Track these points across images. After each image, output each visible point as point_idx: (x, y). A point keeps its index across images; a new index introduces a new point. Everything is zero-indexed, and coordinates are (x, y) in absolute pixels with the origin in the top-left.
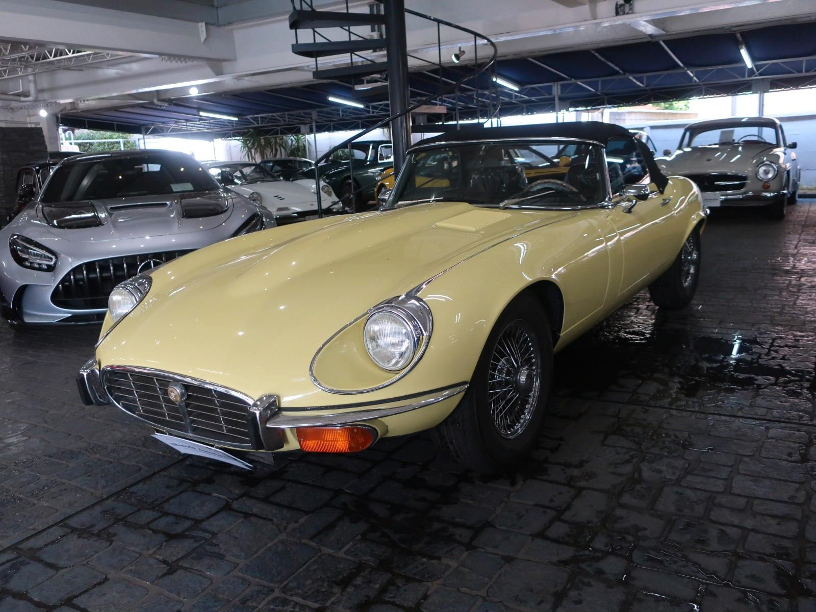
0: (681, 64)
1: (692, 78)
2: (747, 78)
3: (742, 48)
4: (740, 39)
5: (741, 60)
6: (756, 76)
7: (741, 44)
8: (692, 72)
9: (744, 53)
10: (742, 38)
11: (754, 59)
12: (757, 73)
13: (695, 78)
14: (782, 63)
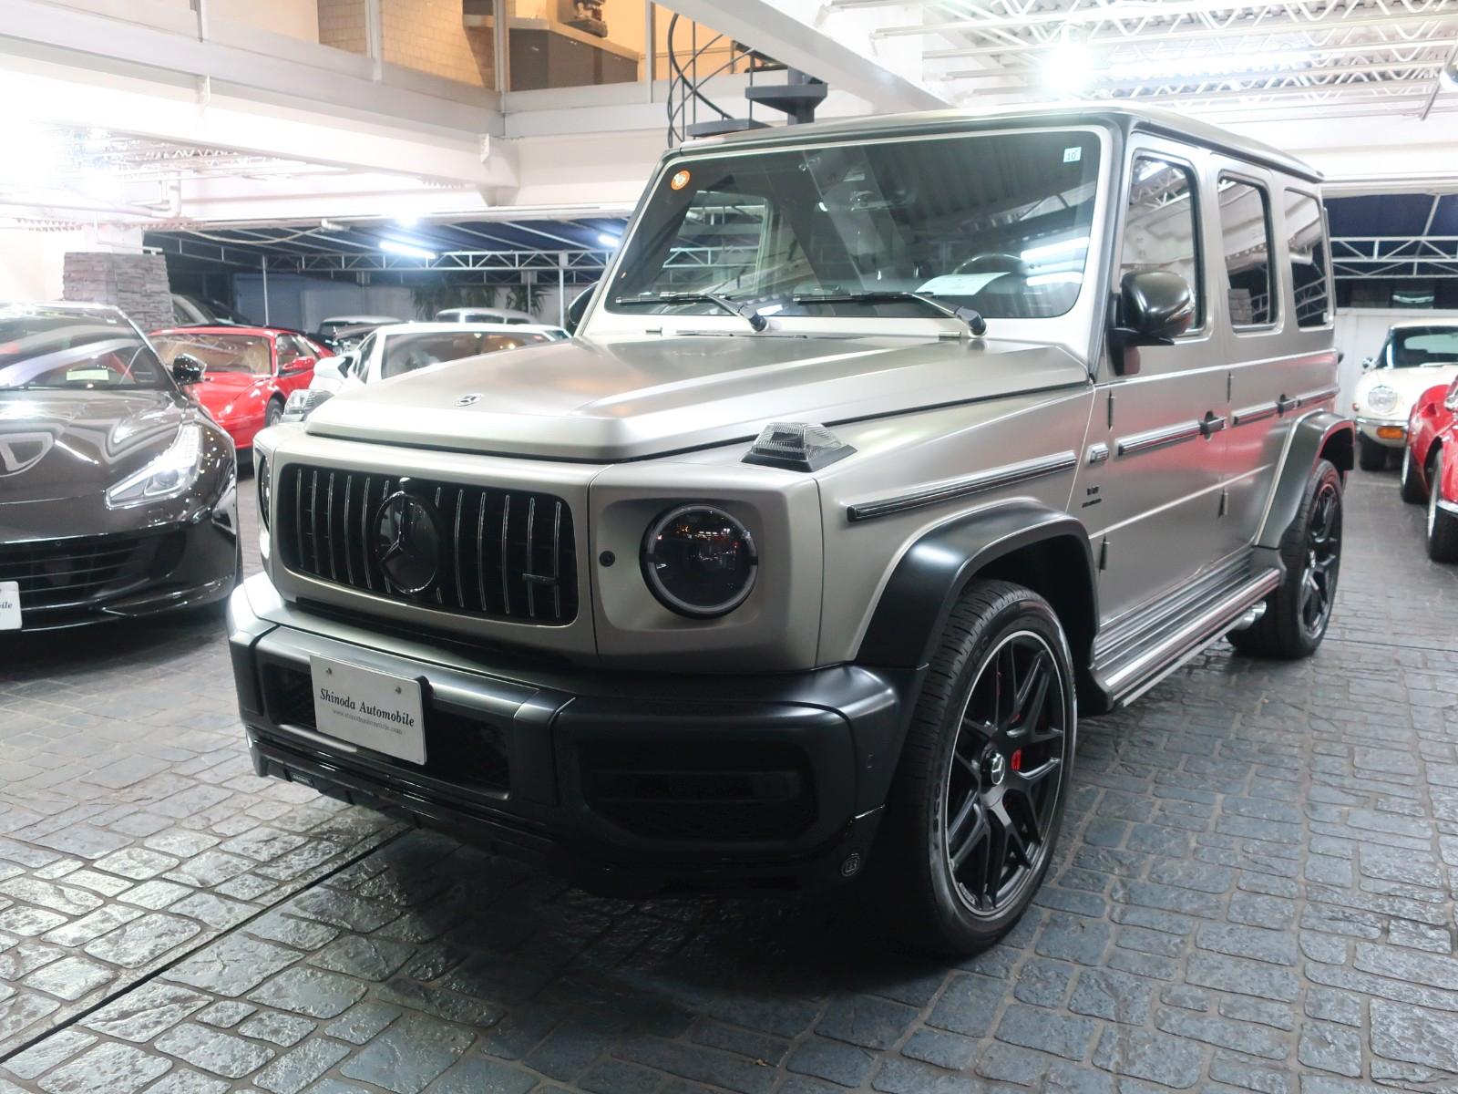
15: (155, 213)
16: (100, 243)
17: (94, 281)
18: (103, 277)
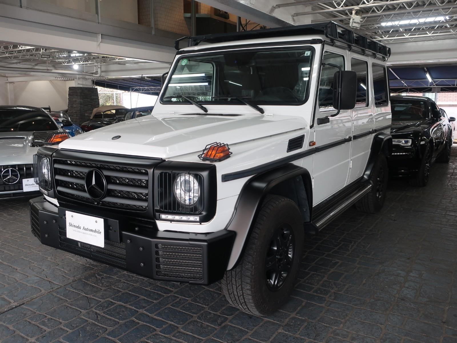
0: (399, 78)
1: (404, 84)
2: (429, 86)
3: (427, 74)
4: (426, 70)
5: (426, 78)
6: (434, 86)
7: (427, 72)
8: (404, 82)
9: (428, 76)
10: (427, 70)
11: (432, 78)
12: (434, 84)
13: (405, 84)
14: (445, 80)
15: (94, 75)
16: (79, 84)
17: (76, 96)
18: (79, 94)
